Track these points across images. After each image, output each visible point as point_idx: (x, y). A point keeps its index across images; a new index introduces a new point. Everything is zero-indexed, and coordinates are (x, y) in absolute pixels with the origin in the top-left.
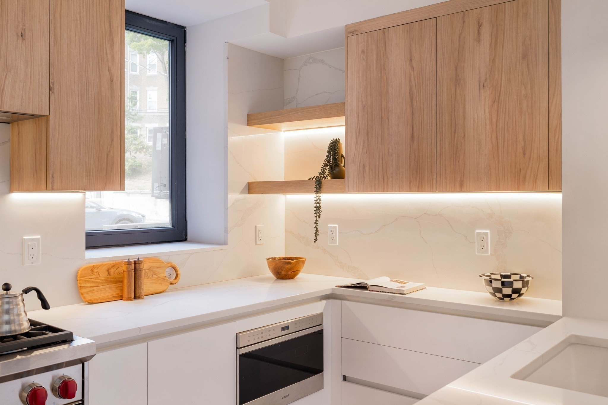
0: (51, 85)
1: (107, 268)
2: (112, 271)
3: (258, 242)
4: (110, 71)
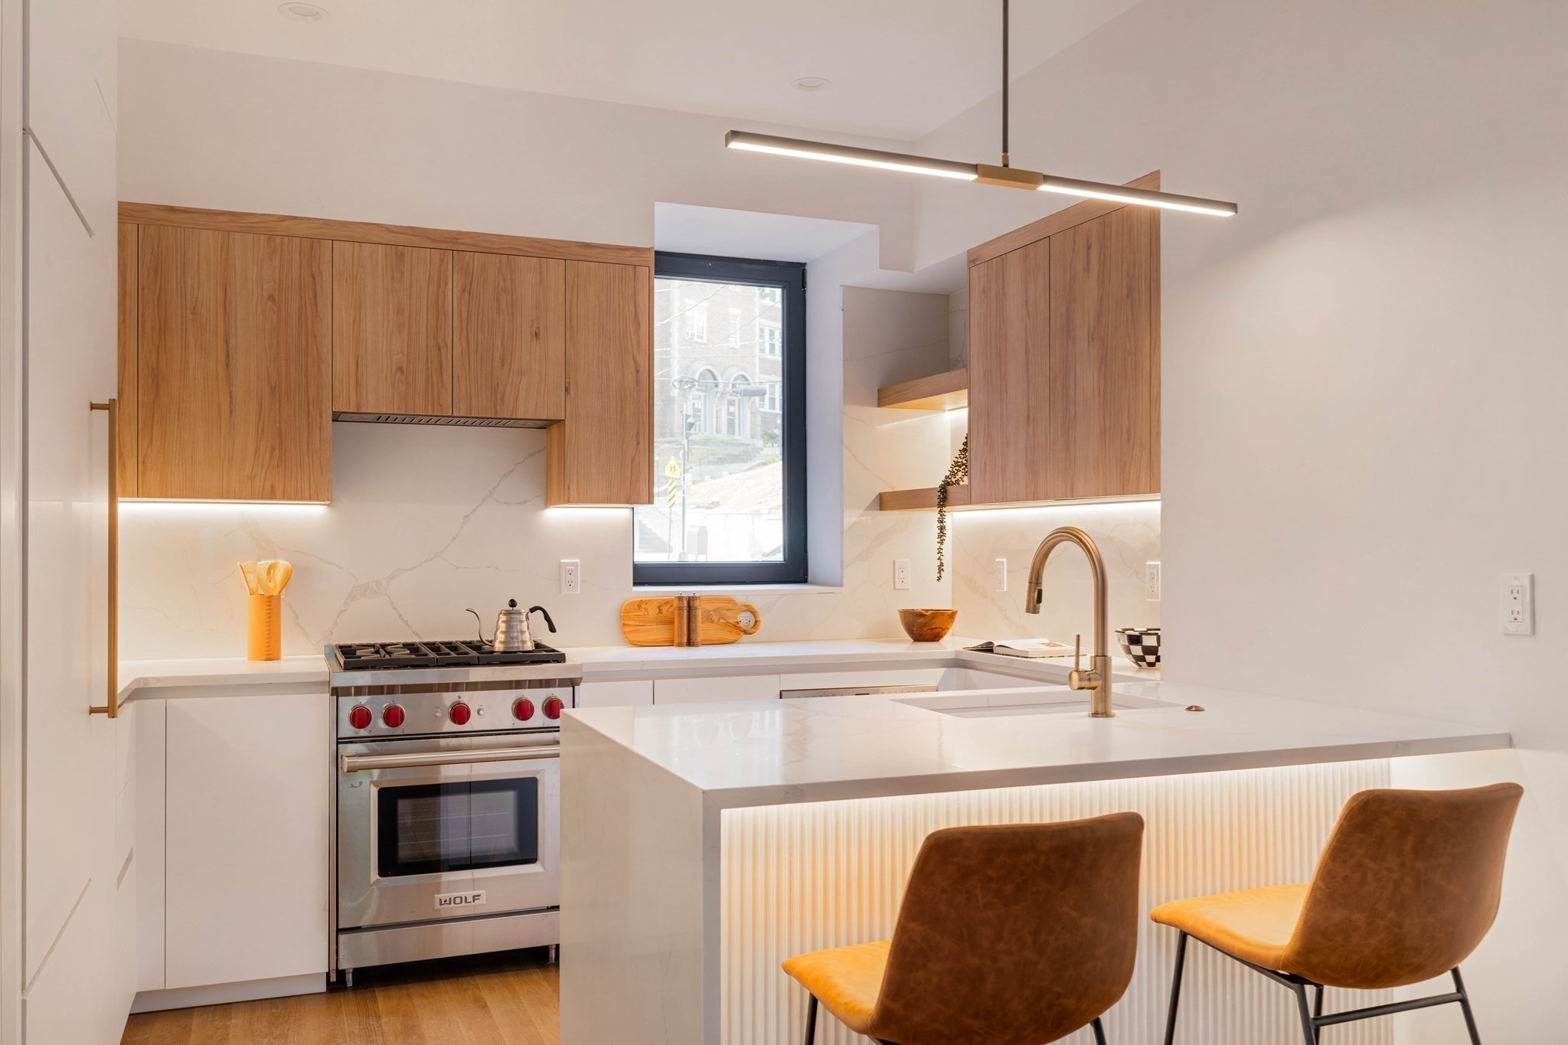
0: (567, 386)
1: (658, 605)
2: (664, 609)
3: (898, 586)
4: (635, 360)
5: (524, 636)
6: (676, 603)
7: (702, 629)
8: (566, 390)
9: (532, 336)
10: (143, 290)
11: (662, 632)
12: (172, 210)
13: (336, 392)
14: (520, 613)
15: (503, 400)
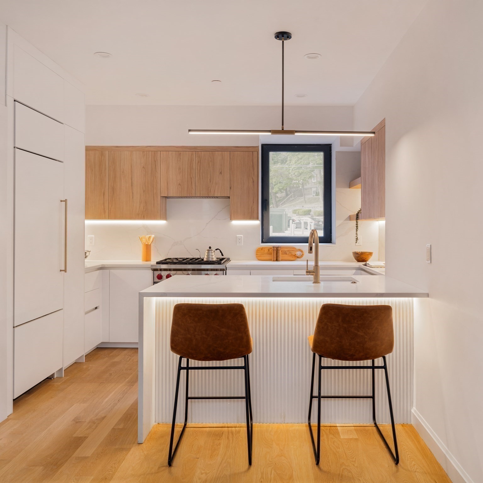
1: (268, 249)
2: (270, 250)
3: (357, 244)
4: (252, 179)
5: (213, 257)
6: (273, 248)
7: (281, 256)
8: (230, 188)
9: (219, 173)
10: (110, 167)
11: (268, 257)
12: (118, 147)
13: (161, 191)
14: (212, 250)
15: (210, 192)
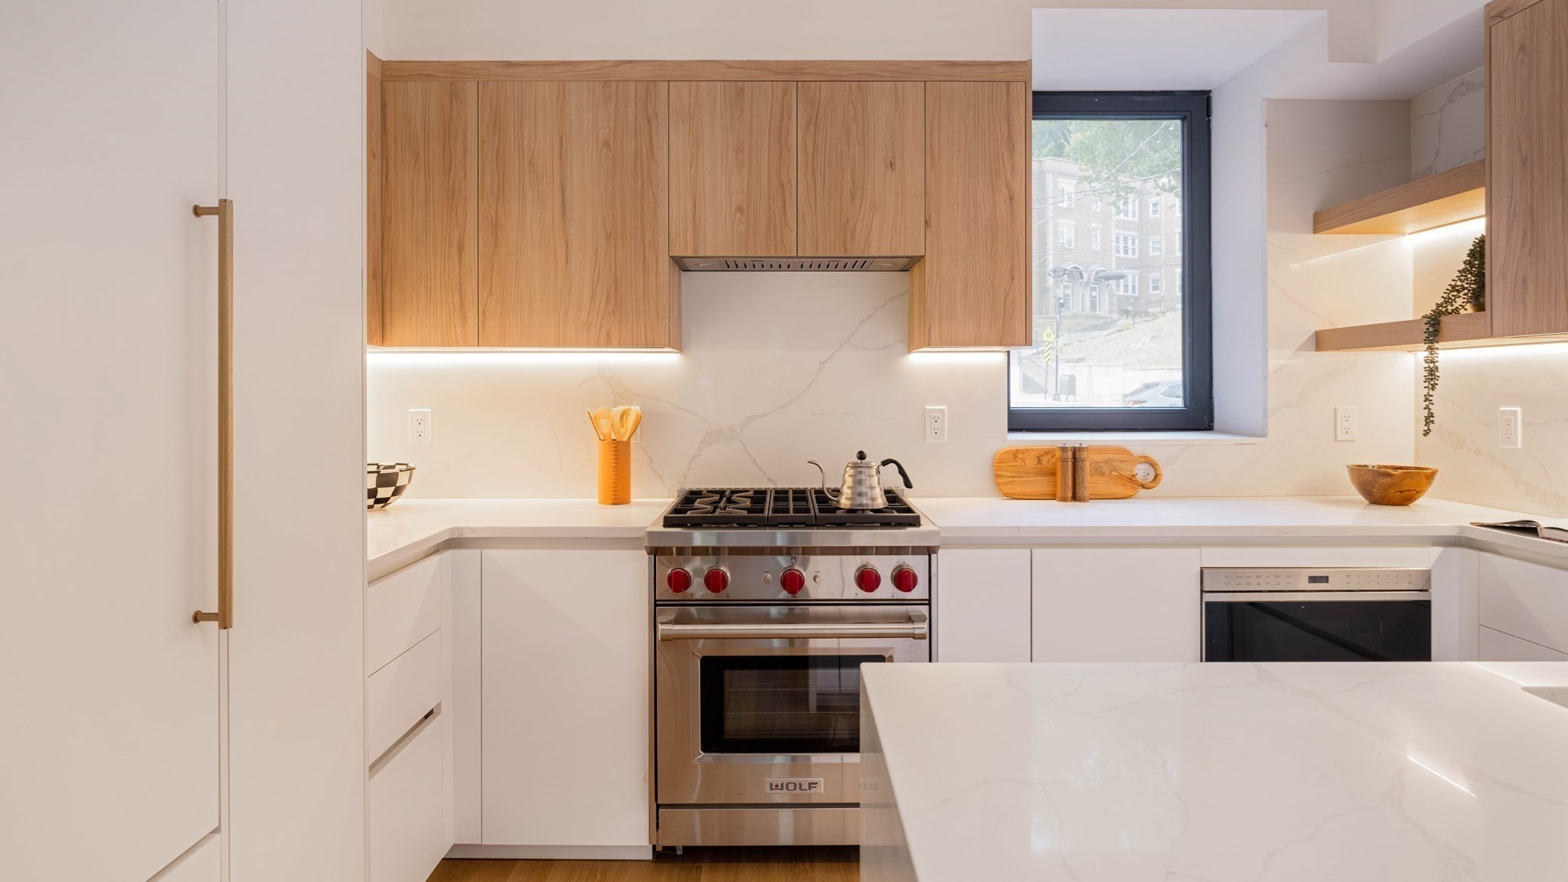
0: (927, 218)
1: (1037, 455)
2: (1045, 460)
3: (1340, 437)
4: (1008, 186)
5: (874, 491)
6: (1058, 454)
7: (1090, 482)
8: (927, 223)
9: (886, 166)
10: (482, 144)
11: (1042, 485)
12: (509, 64)
13: (673, 236)
14: (870, 467)
15: (853, 236)
